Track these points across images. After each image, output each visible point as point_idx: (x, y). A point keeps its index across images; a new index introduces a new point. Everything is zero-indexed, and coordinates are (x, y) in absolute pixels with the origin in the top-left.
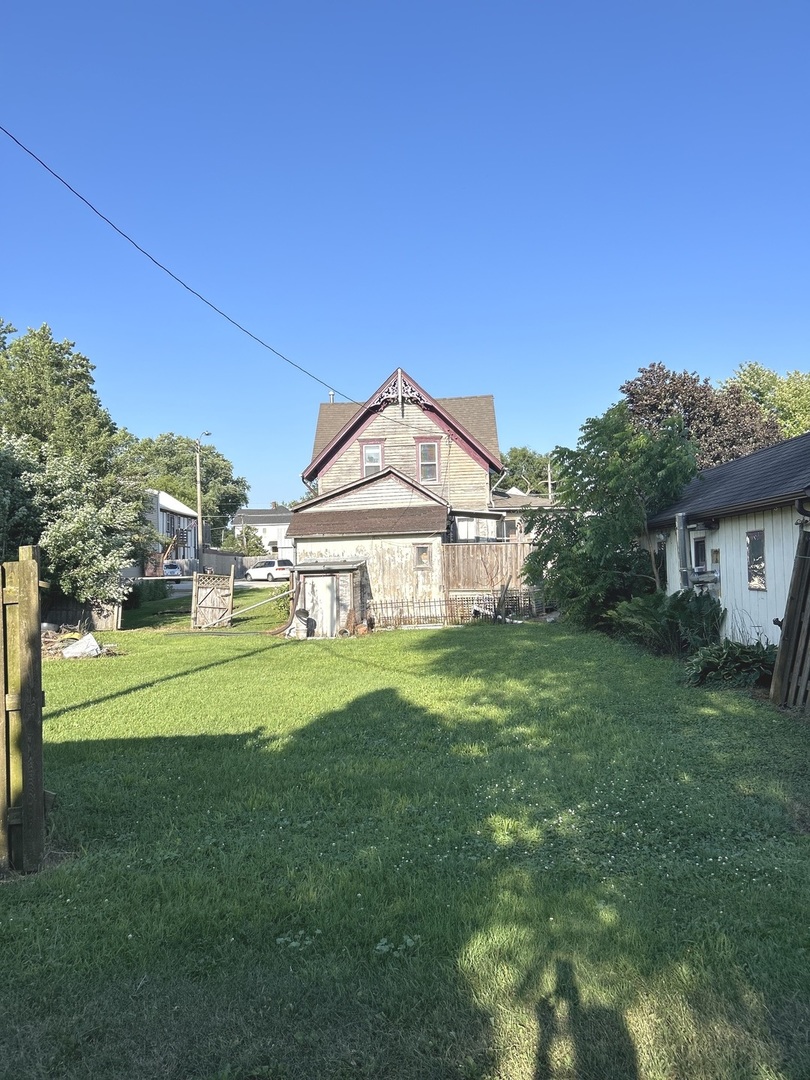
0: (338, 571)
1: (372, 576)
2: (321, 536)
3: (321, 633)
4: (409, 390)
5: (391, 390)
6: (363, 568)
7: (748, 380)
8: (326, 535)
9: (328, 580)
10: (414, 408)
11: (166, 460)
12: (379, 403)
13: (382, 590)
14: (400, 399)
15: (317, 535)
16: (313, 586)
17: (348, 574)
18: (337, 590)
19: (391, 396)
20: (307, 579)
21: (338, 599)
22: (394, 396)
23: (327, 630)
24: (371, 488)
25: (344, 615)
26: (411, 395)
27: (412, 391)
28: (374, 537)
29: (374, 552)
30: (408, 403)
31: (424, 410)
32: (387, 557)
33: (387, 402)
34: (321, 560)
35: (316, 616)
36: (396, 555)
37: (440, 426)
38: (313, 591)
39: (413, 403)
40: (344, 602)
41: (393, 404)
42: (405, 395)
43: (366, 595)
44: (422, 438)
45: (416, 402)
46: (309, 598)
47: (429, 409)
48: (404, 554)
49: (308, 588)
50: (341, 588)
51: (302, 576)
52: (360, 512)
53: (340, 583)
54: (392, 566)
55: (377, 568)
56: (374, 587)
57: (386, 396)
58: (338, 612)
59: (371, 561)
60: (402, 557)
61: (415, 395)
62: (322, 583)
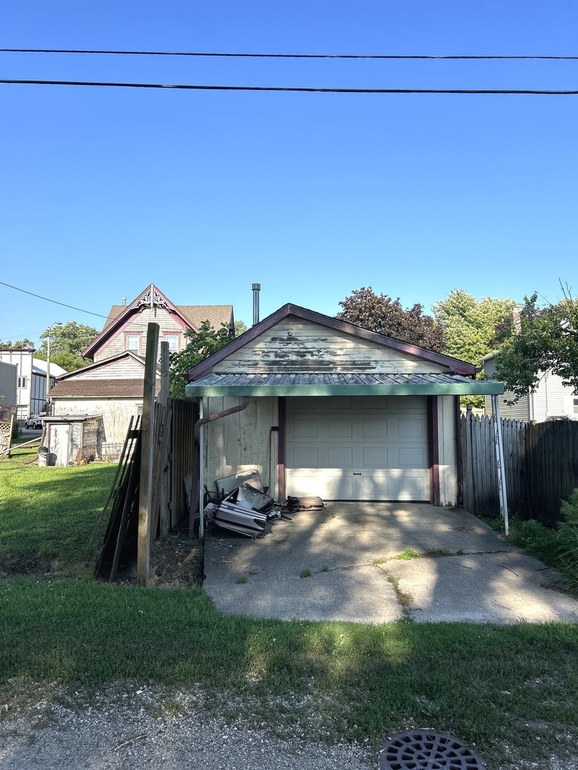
0: (73, 421)
1: (106, 425)
2: (71, 397)
3: (59, 464)
4: (159, 299)
5: (146, 299)
6: (100, 420)
7: (455, 302)
8: (74, 397)
9: (66, 427)
10: (163, 311)
11: (70, 341)
12: (137, 307)
13: (113, 435)
14: (152, 305)
15: (68, 396)
16: (56, 431)
17: (80, 424)
18: (72, 435)
19: (145, 302)
20: (52, 426)
21: (72, 440)
22: (148, 302)
23: (65, 462)
24: (114, 365)
25: (75, 452)
26: (160, 303)
27: (161, 300)
28: (109, 399)
29: (109, 409)
30: (159, 308)
31: (170, 313)
32: (118, 412)
33: (144, 306)
34: (71, 414)
35: (57, 451)
36: (124, 412)
37: (181, 324)
38: (56, 435)
39: (163, 308)
40: (76, 443)
41: (148, 308)
42: (156, 302)
43: (102, 439)
44: (168, 332)
45: (164, 307)
46: (52, 439)
47: (173, 312)
48: (129, 411)
49: (53, 433)
50: (74, 433)
51: (48, 424)
52: (105, 381)
53: (74, 429)
54: (121, 419)
55: (110, 420)
56: (107, 433)
57: (142, 302)
58: (72, 449)
59: (106, 415)
60: (128, 413)
61: (162, 302)
62: (63, 429)
